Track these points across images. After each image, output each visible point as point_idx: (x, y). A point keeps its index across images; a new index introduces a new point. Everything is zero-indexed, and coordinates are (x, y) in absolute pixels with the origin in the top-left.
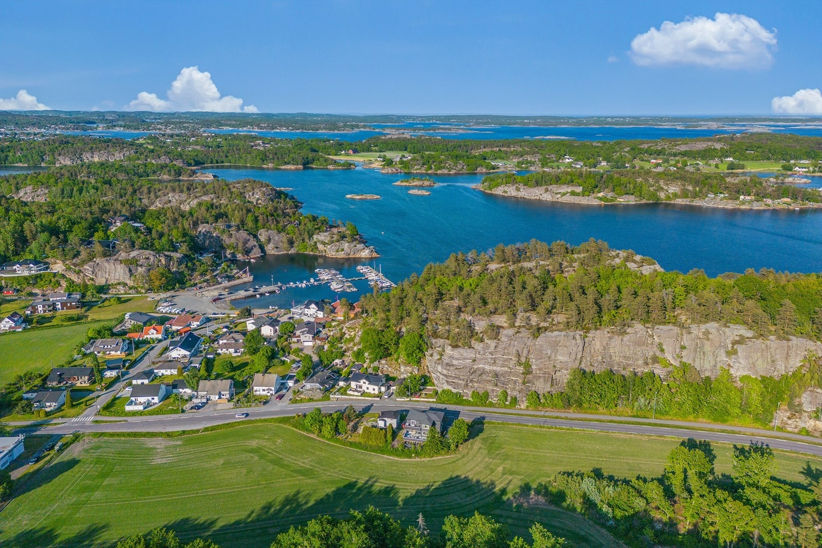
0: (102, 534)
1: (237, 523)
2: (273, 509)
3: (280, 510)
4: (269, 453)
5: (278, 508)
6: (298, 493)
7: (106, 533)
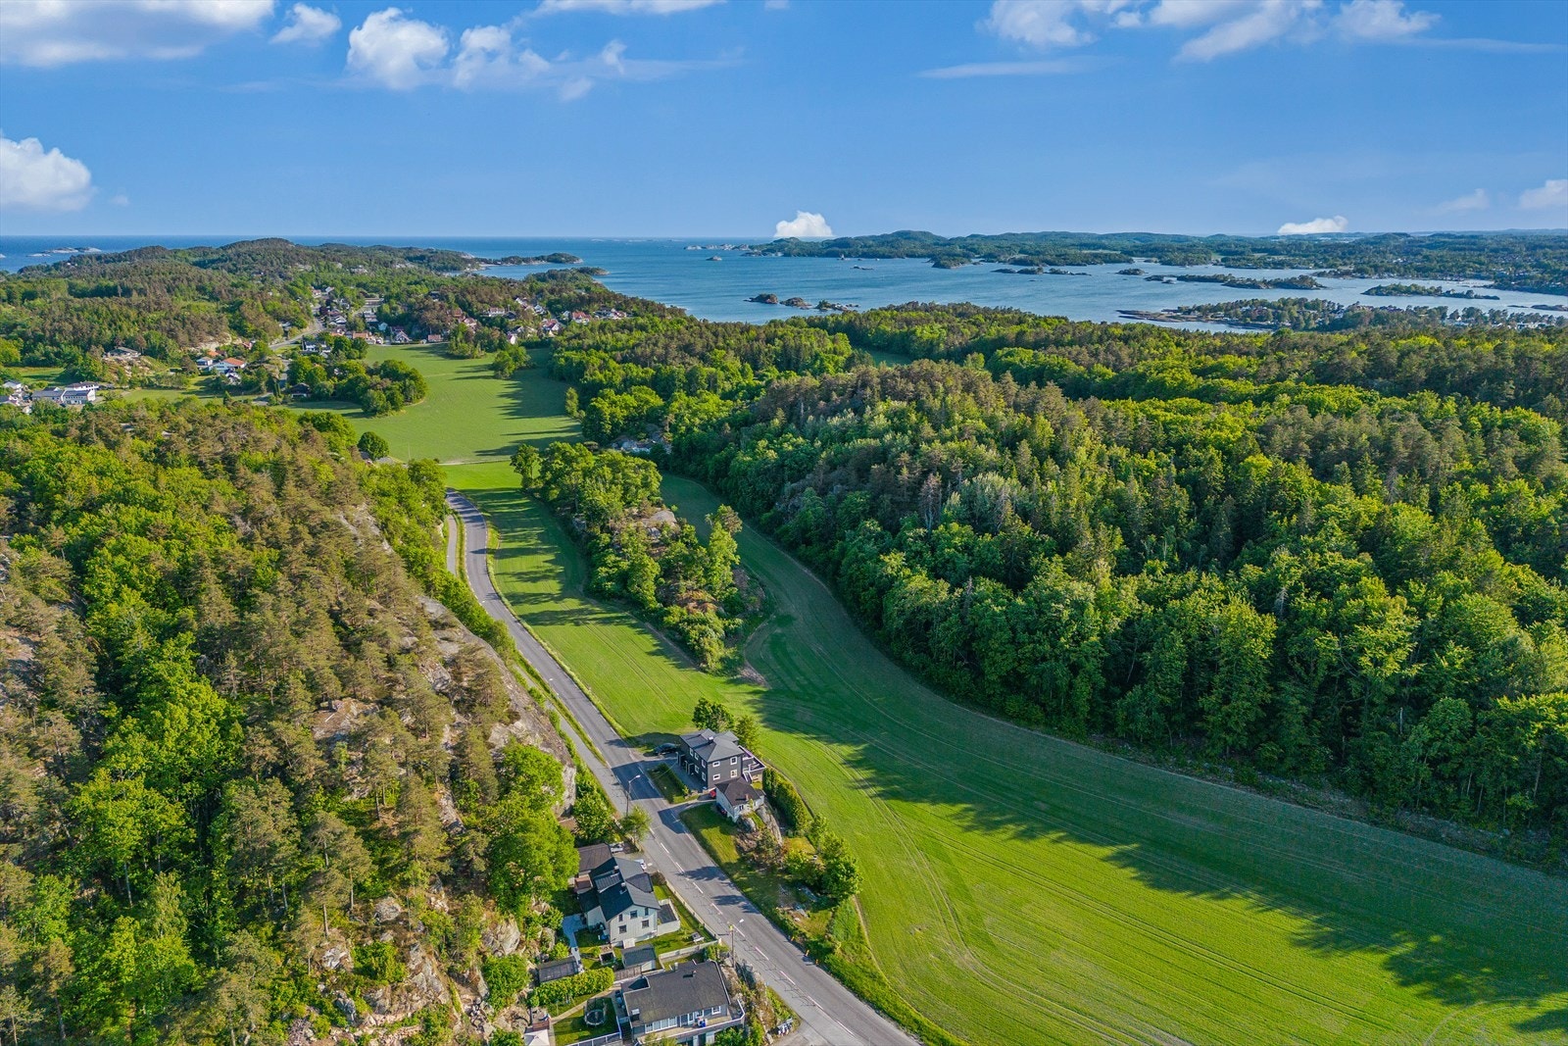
0: (1301, 931)
1: (1082, 840)
2: (1021, 828)
3: (1010, 821)
4: (956, 917)
5: (1011, 826)
6: (968, 829)
7: (1293, 930)
